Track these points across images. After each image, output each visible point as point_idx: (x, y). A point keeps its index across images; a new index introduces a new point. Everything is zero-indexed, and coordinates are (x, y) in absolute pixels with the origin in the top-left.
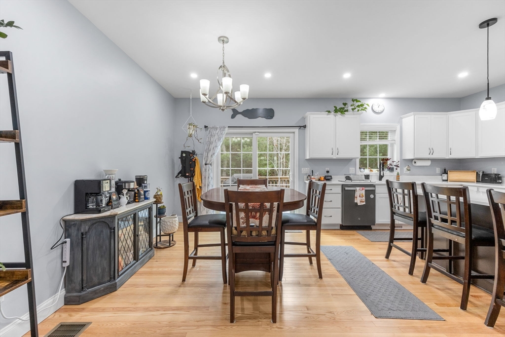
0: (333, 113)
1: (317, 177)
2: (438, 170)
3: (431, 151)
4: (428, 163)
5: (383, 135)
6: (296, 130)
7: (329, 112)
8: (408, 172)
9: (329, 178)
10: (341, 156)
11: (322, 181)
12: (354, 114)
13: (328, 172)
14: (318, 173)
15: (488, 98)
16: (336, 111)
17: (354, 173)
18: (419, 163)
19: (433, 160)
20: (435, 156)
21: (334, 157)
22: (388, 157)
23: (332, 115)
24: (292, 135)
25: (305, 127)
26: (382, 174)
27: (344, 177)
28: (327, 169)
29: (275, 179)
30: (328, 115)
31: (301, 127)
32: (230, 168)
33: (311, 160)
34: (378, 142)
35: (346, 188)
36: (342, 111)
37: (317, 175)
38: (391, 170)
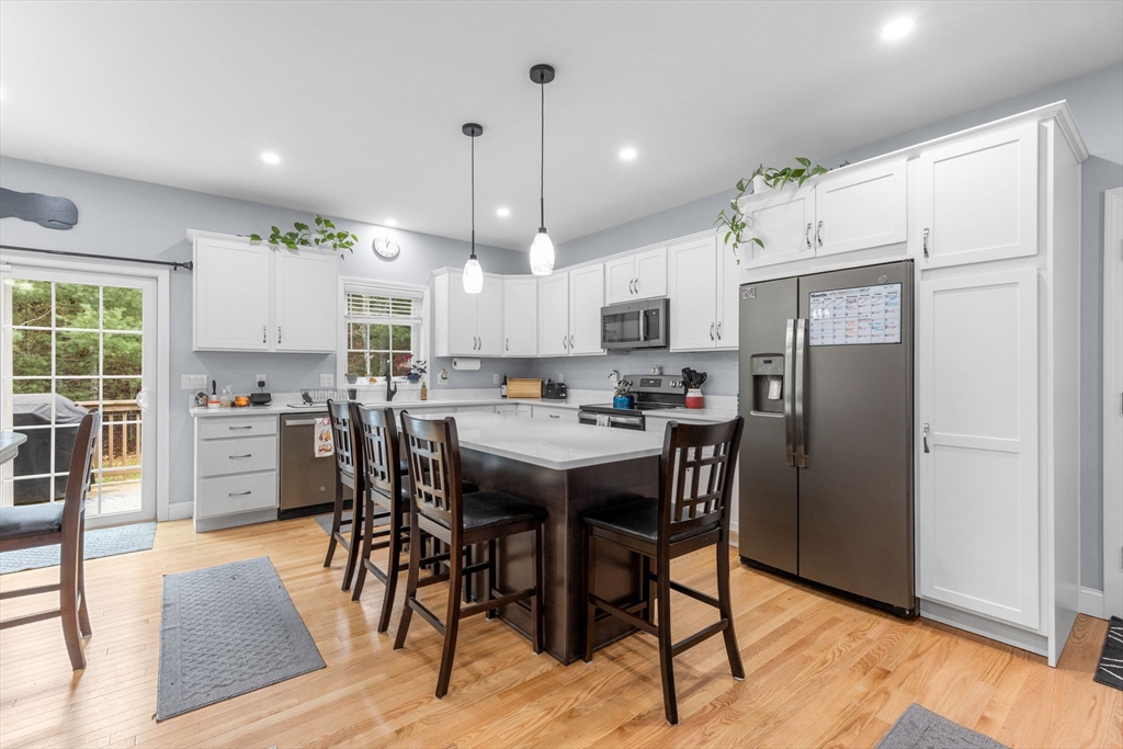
0: (265, 241)
1: (226, 399)
2: (496, 378)
3: (478, 344)
4: (476, 366)
5: (402, 305)
6: (164, 274)
7: (255, 237)
8: (445, 382)
9: (263, 399)
10: (286, 347)
11: (241, 406)
12: (323, 253)
13: (262, 384)
14: (229, 388)
15: (473, 257)
16: (274, 238)
17: (332, 385)
18: (461, 365)
19: (482, 360)
20: (484, 352)
21: (272, 347)
22: (411, 352)
23: (264, 248)
24: (151, 283)
25: (189, 266)
26: (392, 388)
27: (300, 395)
28: (261, 377)
29: (128, 409)
30: (251, 244)
31: (176, 265)
32: (53, 377)
33: (207, 355)
34: (391, 320)
35: (289, 423)
36: (290, 241)
37: (228, 392)
38: (414, 378)
